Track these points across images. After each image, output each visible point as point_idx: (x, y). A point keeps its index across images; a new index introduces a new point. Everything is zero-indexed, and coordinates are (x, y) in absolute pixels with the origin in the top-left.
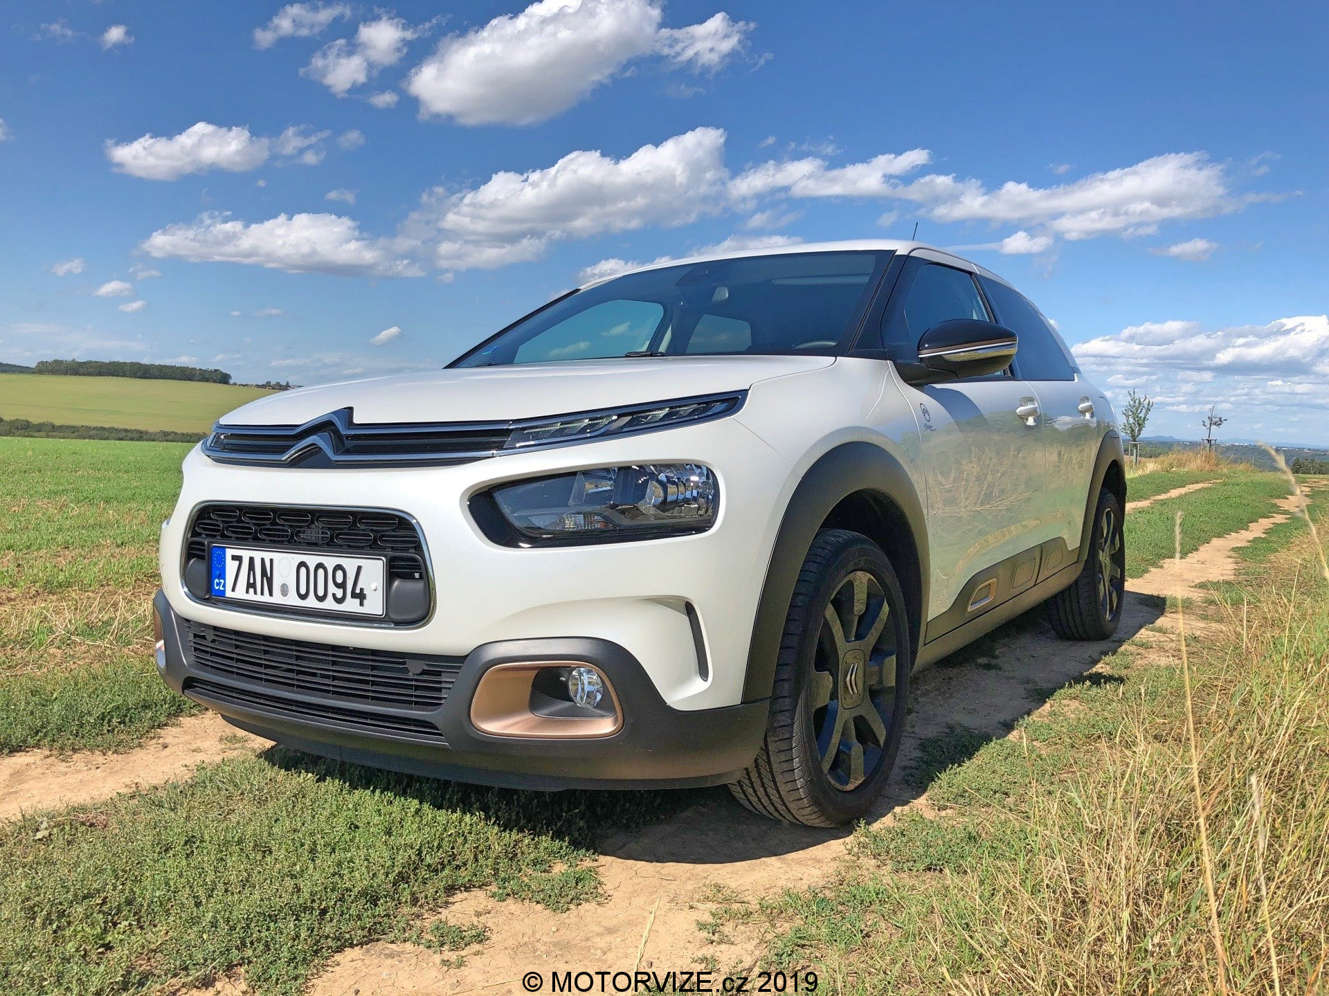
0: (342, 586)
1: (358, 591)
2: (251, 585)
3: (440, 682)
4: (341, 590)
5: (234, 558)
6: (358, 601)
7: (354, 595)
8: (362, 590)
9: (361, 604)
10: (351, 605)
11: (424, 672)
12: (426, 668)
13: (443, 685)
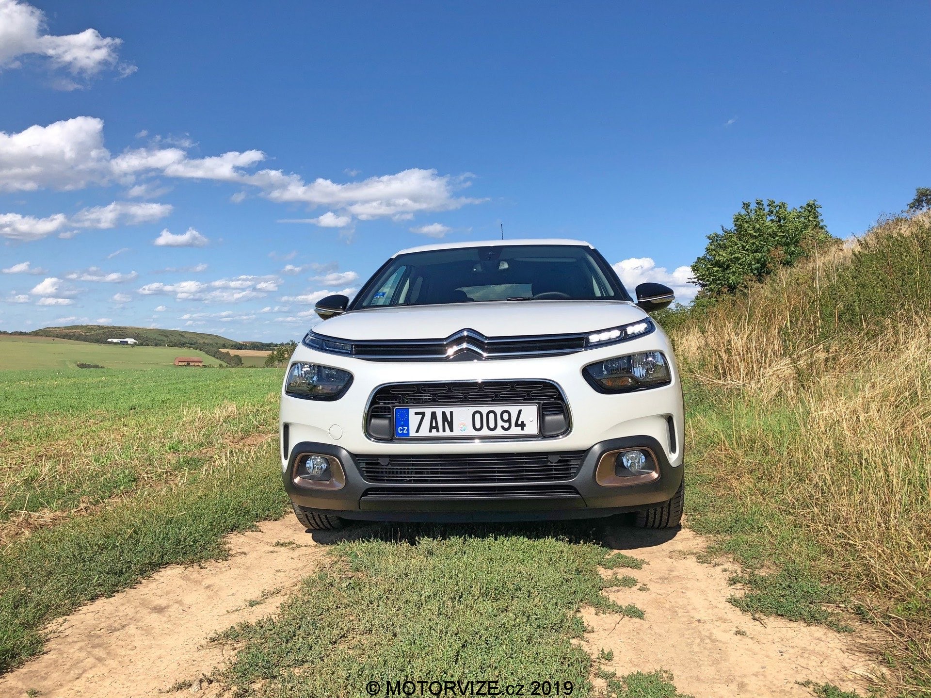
0: (508, 421)
1: (519, 423)
2: (433, 428)
3: (570, 465)
4: (508, 423)
5: (417, 413)
6: (520, 428)
7: (517, 425)
8: (523, 421)
9: (523, 429)
10: (515, 431)
11: (560, 461)
12: (560, 458)
13: (571, 466)
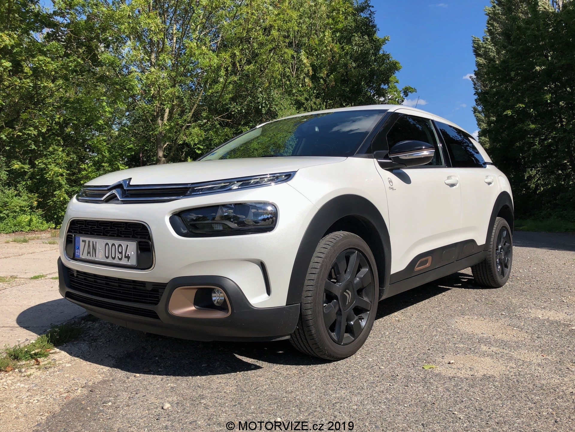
0: (121, 253)
2: (89, 253)
3: (158, 294)
4: (121, 255)
5: (83, 241)
7: (125, 257)
8: (128, 255)
9: (128, 261)
10: (124, 262)
11: (152, 290)
